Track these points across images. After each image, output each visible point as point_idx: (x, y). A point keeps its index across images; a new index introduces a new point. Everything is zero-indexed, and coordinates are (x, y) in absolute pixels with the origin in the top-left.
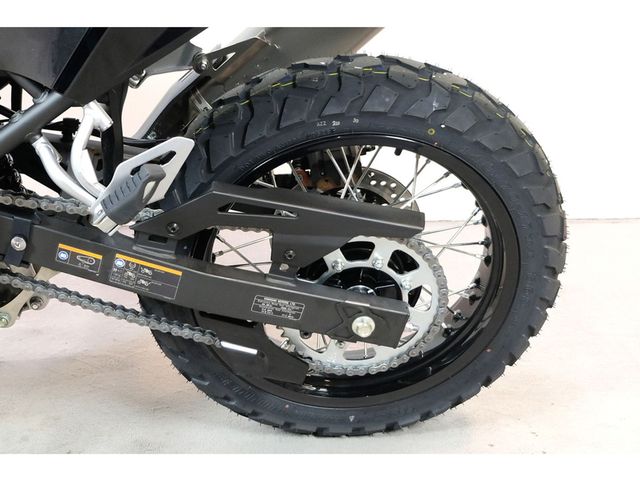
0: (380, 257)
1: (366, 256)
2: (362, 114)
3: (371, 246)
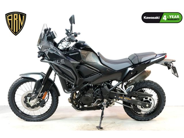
0: (148, 99)
1: (147, 99)
2: (147, 85)
3: (148, 98)
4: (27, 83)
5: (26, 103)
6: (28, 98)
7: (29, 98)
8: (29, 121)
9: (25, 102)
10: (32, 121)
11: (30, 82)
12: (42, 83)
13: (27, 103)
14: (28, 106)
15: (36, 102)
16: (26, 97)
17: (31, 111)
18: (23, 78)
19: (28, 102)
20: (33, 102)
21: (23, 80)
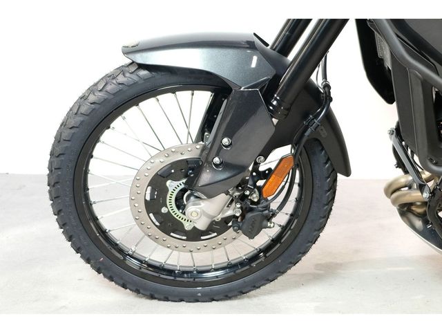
4: (166, 99)
5: (157, 214)
6: (174, 186)
7: (176, 183)
8: (166, 299)
9: (153, 206)
10: (181, 300)
11: (184, 95)
12: (268, 103)
13: (164, 210)
14: (169, 226)
15: (222, 211)
16: (158, 182)
17: (175, 253)
18: (143, 73)
19: (170, 207)
20: (204, 213)
21: (146, 80)
